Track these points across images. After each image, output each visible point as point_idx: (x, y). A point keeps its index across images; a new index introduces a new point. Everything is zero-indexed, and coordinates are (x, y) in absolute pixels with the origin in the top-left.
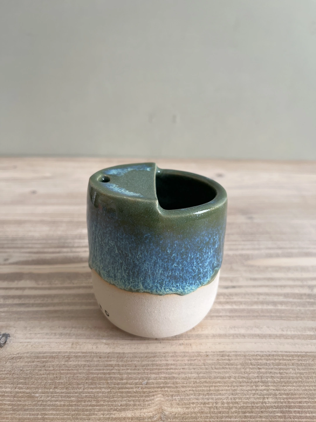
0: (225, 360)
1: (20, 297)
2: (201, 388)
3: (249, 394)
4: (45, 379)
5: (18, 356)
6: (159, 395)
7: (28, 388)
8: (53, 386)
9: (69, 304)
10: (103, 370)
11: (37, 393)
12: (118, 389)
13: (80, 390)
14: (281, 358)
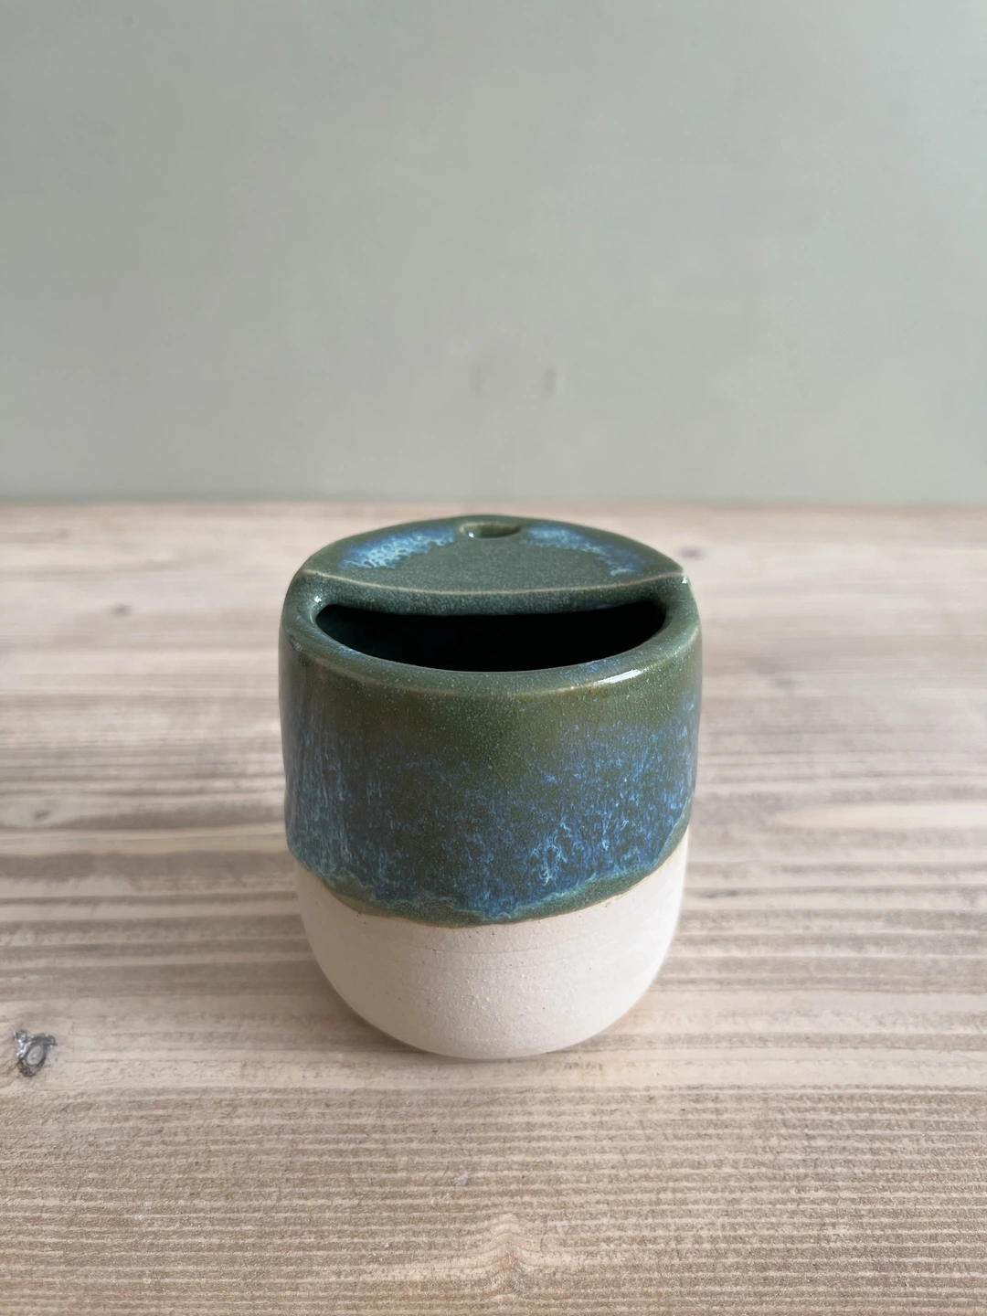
0: (704, 1111)
1: (84, 927)
2: (632, 1197)
3: (778, 1213)
4: (163, 1171)
5: (80, 1101)
6: (505, 1217)
7: (111, 1197)
8: (188, 1190)
9: (232, 947)
10: (338, 1141)
11: (138, 1210)
12: (383, 1199)
13: (269, 1202)
14: (877, 1105)
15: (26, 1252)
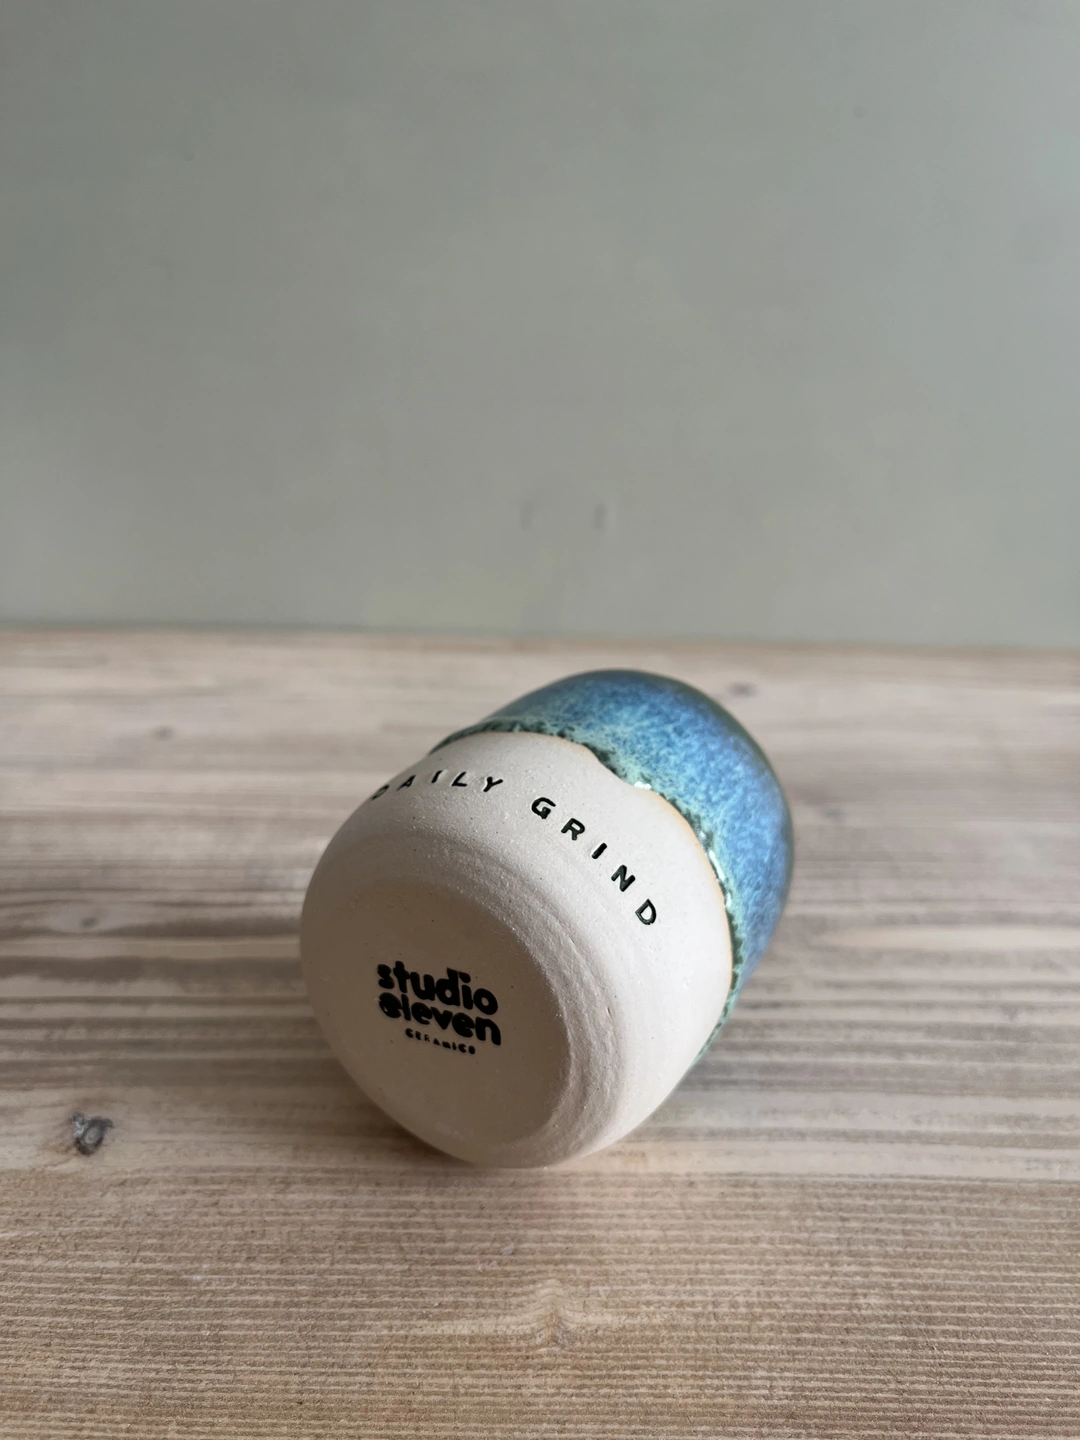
0: (743, 1195)
1: (135, 1024)
2: (672, 1267)
3: (812, 1283)
4: (220, 1238)
5: (137, 1176)
6: (549, 1282)
7: (170, 1260)
8: (244, 1255)
9: (282, 1044)
10: (388, 1215)
11: (196, 1271)
12: (433, 1264)
13: (323, 1266)
14: (909, 1193)
15: (87, 1307)
